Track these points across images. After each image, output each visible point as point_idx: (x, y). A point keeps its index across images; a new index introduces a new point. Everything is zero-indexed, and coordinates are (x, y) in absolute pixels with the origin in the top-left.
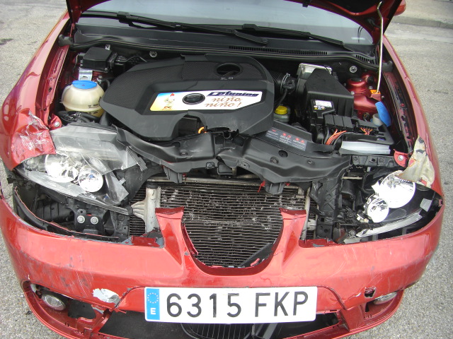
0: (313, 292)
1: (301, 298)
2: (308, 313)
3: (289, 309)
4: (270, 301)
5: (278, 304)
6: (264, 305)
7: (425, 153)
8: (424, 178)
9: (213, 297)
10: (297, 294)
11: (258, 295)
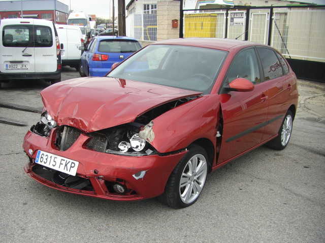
0: (77, 163)
1: (73, 165)
2: (73, 173)
3: (69, 169)
4: (64, 163)
5: (66, 165)
6: (62, 164)
7: (151, 128)
8: (149, 139)
9: (51, 157)
10: (72, 163)
11: (62, 160)
